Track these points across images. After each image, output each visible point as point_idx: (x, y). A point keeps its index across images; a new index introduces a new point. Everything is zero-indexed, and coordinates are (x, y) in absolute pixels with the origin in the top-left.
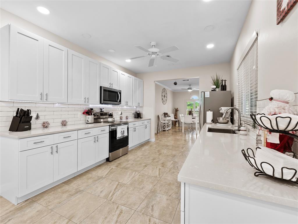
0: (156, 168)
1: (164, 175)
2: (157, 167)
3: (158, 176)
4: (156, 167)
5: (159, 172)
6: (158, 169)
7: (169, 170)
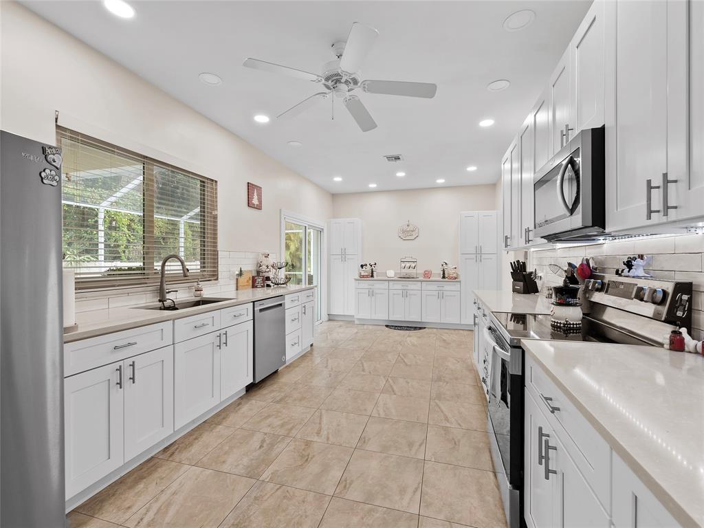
0: (330, 436)
1: (309, 416)
2: (328, 439)
3: (323, 412)
4: (332, 439)
5: (320, 423)
6: (324, 433)
7: (294, 432)
